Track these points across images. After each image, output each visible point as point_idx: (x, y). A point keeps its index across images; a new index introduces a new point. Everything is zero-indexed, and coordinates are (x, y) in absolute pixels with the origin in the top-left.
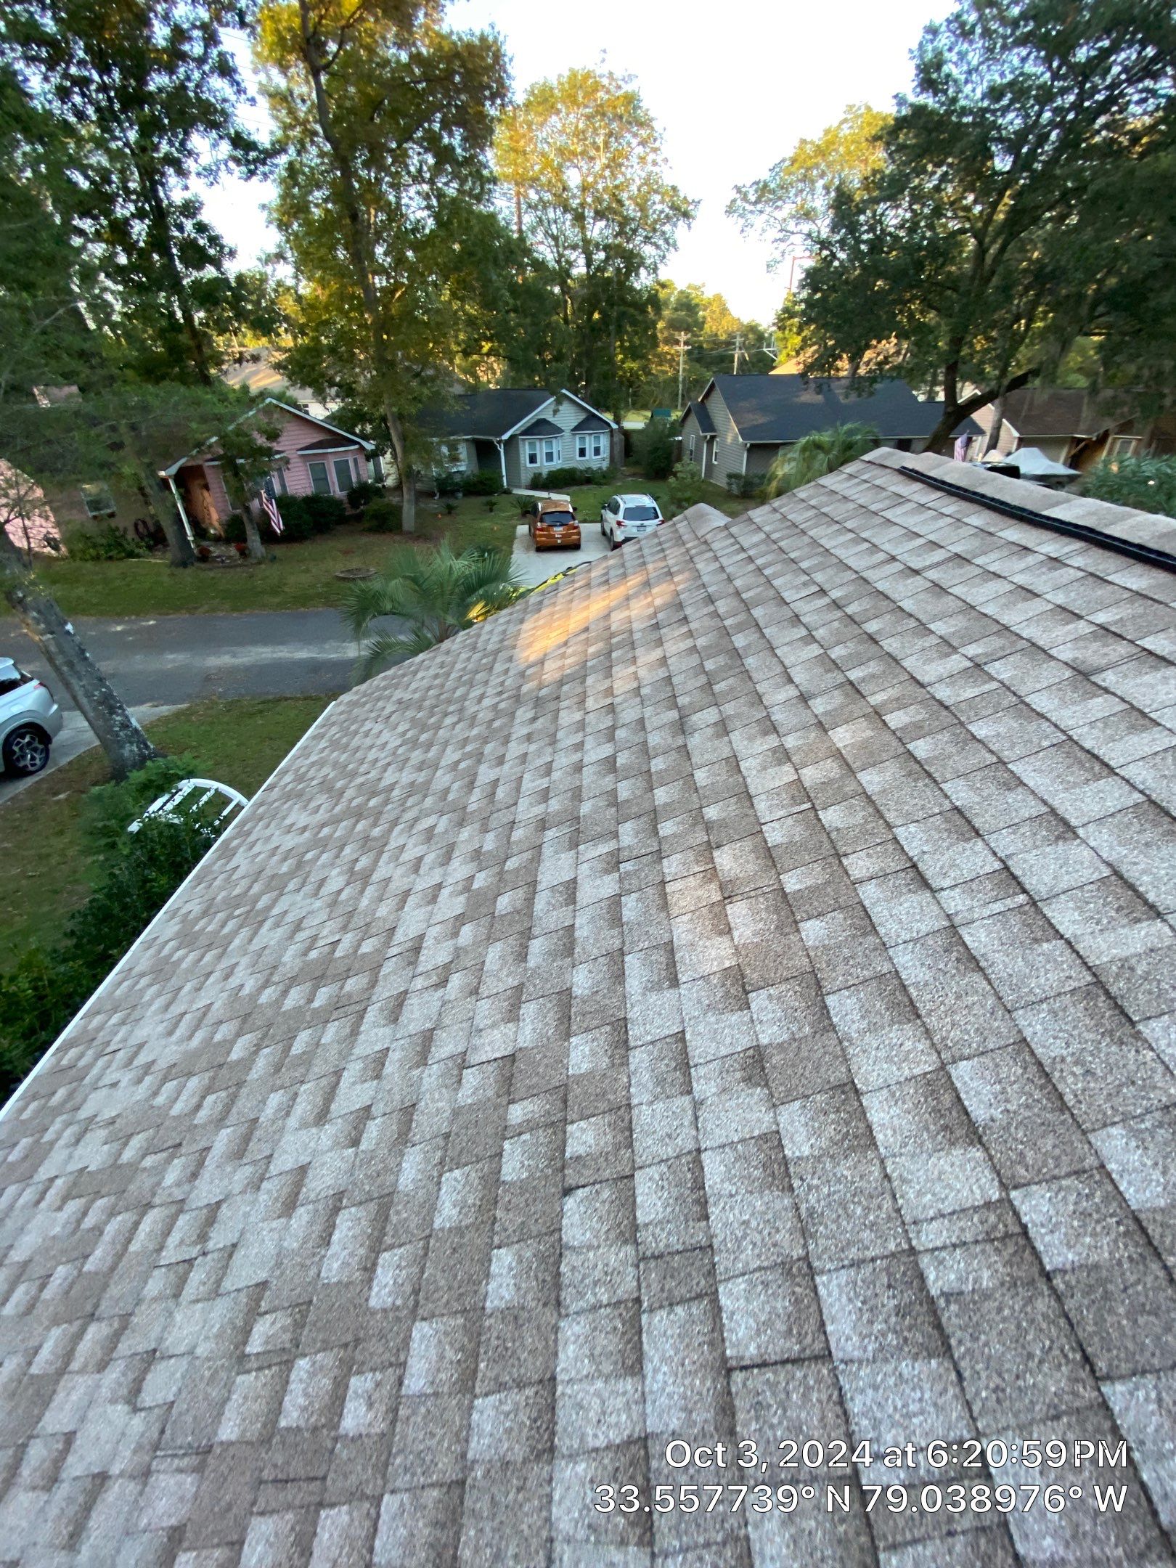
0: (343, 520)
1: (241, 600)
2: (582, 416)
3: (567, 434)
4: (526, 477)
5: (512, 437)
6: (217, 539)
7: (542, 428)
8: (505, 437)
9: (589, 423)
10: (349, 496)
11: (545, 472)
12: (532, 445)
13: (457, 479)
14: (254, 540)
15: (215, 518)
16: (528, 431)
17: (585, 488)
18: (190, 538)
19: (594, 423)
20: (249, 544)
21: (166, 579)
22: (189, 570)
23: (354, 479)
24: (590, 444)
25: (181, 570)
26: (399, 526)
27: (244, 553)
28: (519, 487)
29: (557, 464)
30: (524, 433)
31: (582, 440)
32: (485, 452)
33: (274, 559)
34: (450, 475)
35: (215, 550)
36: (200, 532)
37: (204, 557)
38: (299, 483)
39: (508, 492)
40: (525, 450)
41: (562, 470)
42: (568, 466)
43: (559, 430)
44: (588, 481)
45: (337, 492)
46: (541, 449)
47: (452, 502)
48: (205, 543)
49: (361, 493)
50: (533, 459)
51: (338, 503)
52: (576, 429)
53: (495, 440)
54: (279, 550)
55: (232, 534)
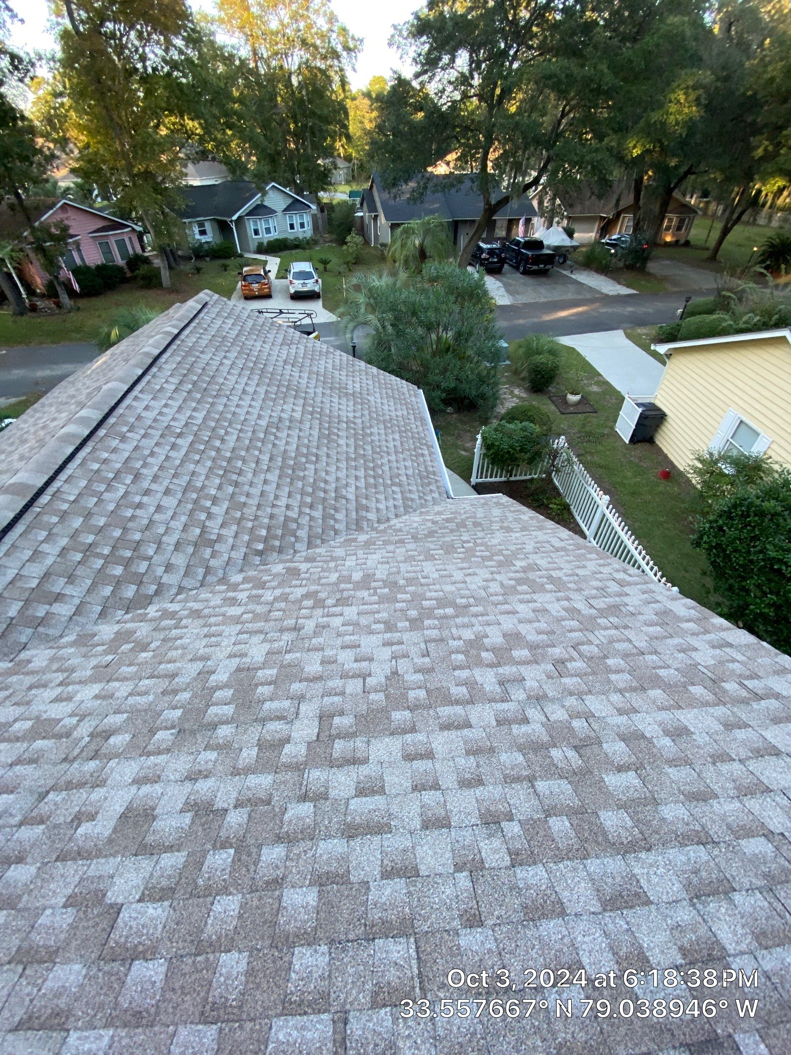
0: (125, 280)
1: (58, 336)
2: (290, 201)
3: (279, 214)
4: (253, 246)
5: (240, 218)
6: (43, 296)
7: (261, 210)
8: (235, 218)
9: (294, 206)
10: (128, 264)
11: (265, 242)
12: (256, 224)
13: (206, 247)
14: (64, 298)
15: (39, 281)
16: (250, 213)
18: (24, 296)
19: (298, 205)
20: (61, 299)
21: (10, 324)
22: (25, 318)
23: (131, 252)
24: (296, 221)
25: (19, 318)
26: (161, 284)
27: (59, 305)
28: (249, 252)
29: (274, 235)
30: (248, 214)
31: (291, 218)
32: (223, 227)
33: (78, 309)
34: (201, 245)
35: (41, 304)
36: (31, 292)
37: (34, 308)
38: (93, 257)
39: (241, 256)
40: (250, 226)
41: (277, 240)
42: (281, 237)
43: (274, 212)
44: (297, 247)
45: (120, 262)
46: (262, 226)
47: (201, 264)
48: (35, 299)
49: (136, 261)
50: (256, 232)
51: (120, 269)
52: (285, 210)
53: (228, 220)
54: (82, 303)
55: (51, 293)
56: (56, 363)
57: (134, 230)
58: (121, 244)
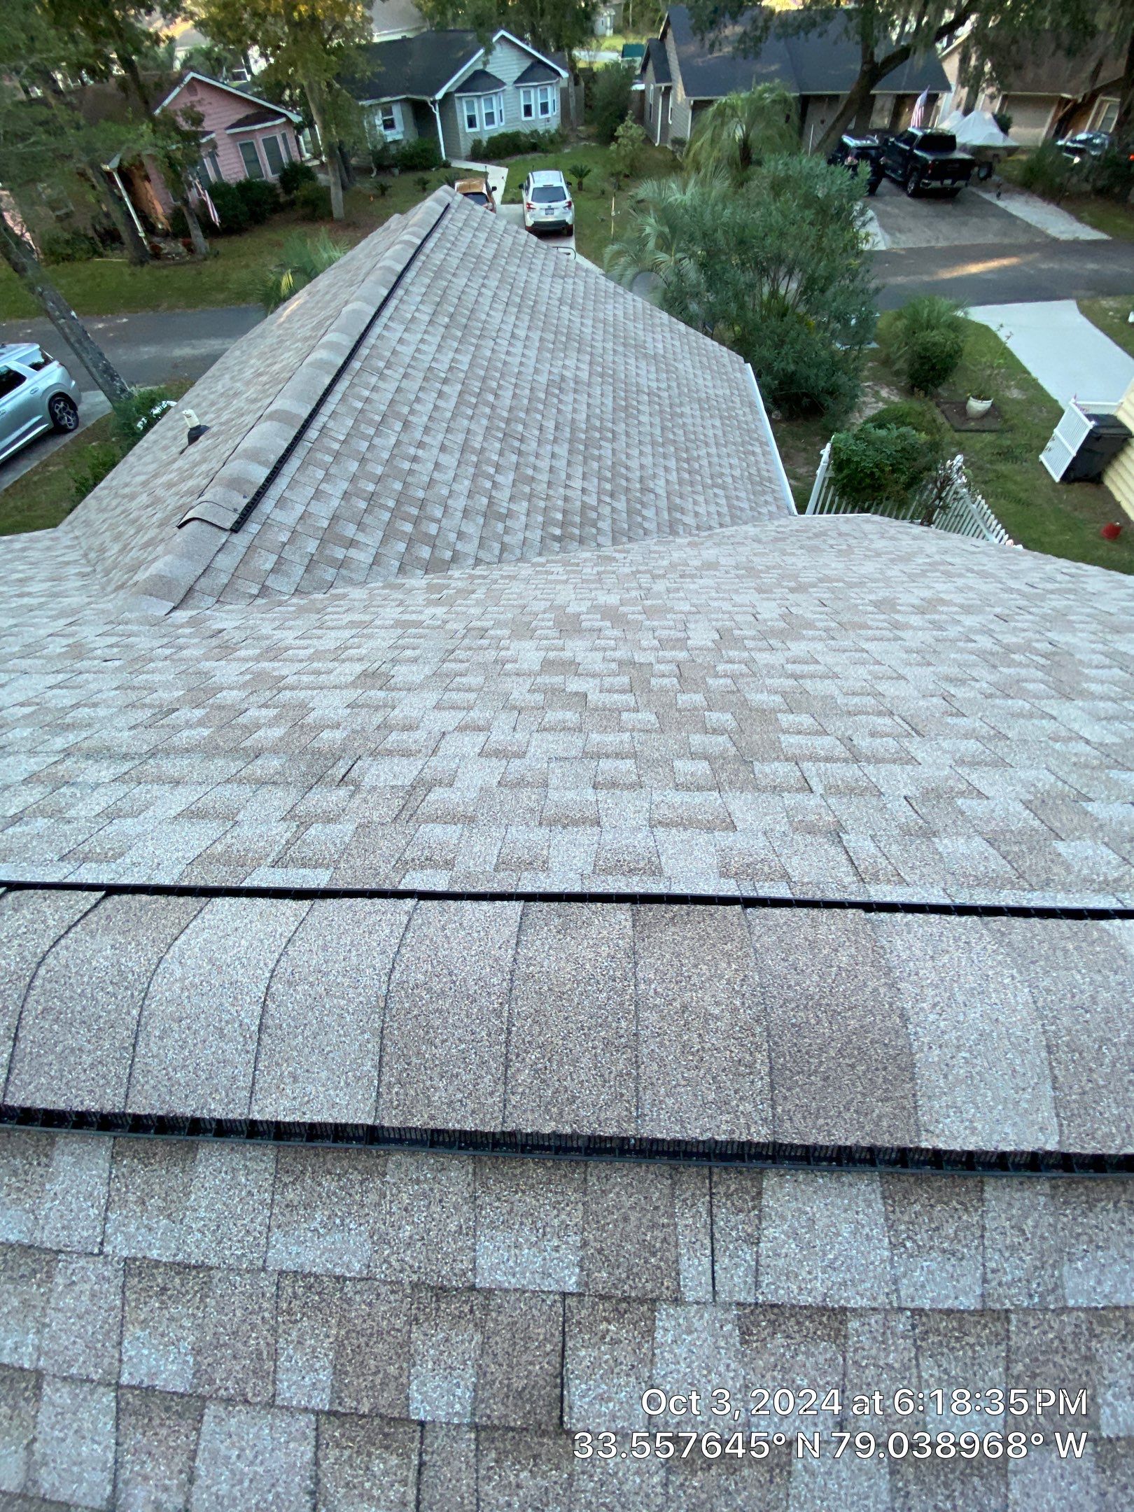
0: (278, 208)
1: (196, 296)
2: (527, 63)
3: (509, 87)
4: (465, 146)
5: (447, 95)
6: (166, 235)
7: (481, 82)
8: (439, 96)
9: (534, 73)
10: (282, 179)
11: (485, 139)
12: (470, 106)
13: (393, 150)
14: (197, 235)
15: (160, 211)
16: (465, 87)
17: (529, 157)
18: (142, 235)
19: (540, 71)
20: (194, 239)
21: (127, 278)
22: (146, 268)
23: (285, 160)
24: (535, 100)
25: (138, 268)
26: (331, 213)
27: (190, 249)
28: (458, 157)
29: (499, 128)
30: (460, 90)
31: (527, 94)
32: (420, 113)
33: (217, 255)
34: (386, 146)
35: (166, 247)
36: (150, 228)
37: (157, 254)
38: (231, 168)
39: (447, 165)
40: (463, 113)
41: (503, 136)
42: (510, 130)
43: (500, 83)
44: (534, 148)
45: (271, 177)
46: (480, 110)
47: (387, 180)
48: (156, 239)
49: (294, 175)
50: (472, 123)
51: (269, 188)
52: (520, 80)
53: (429, 99)
54: (222, 244)
55: (179, 230)
56: (199, 338)
57: (289, 121)
58: (271, 146)
